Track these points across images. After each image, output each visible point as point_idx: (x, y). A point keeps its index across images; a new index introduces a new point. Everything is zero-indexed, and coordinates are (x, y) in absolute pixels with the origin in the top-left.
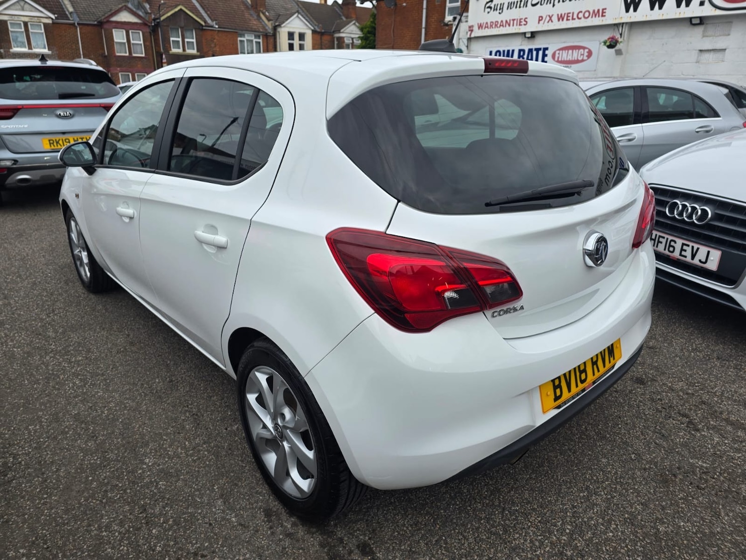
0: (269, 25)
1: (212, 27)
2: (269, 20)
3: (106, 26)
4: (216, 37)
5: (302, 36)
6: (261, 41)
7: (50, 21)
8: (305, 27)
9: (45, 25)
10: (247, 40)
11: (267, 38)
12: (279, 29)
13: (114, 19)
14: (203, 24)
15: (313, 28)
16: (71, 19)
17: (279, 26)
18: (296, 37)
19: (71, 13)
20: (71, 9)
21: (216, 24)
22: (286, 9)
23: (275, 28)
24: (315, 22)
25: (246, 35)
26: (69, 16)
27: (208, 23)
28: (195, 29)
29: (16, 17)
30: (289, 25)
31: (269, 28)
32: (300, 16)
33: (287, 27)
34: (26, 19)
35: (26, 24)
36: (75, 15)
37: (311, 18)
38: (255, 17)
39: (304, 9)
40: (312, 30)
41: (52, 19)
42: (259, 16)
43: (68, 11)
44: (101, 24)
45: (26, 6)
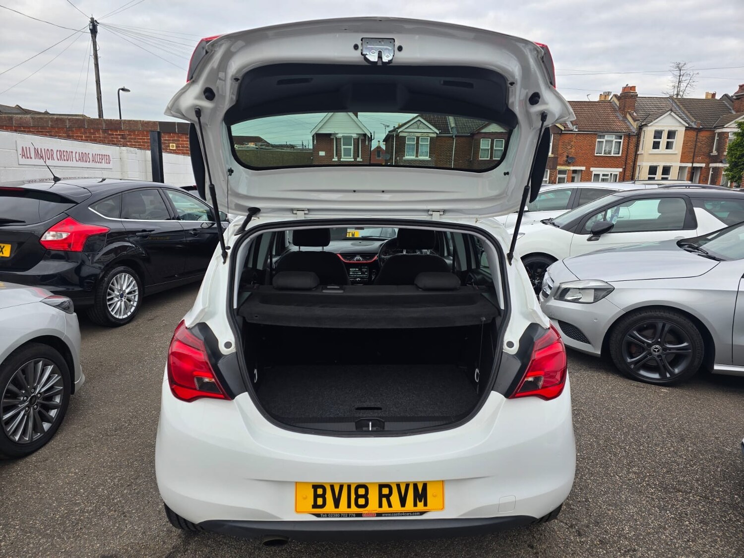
0: (634, 126)
1: (572, 131)
2: (635, 120)
3: (476, 137)
4: (574, 140)
5: (671, 134)
6: (622, 141)
7: (435, 135)
8: (678, 124)
9: (432, 138)
10: (606, 141)
11: (629, 138)
12: (645, 129)
13: (483, 131)
14: (563, 129)
15: (688, 125)
16: (451, 133)
17: (646, 125)
18: (665, 135)
19: (452, 128)
20: (453, 125)
21: (576, 128)
22: (659, 108)
23: (640, 128)
24: (693, 119)
25: (606, 136)
26: (450, 130)
27: (568, 128)
28: (554, 134)
29: (412, 133)
30: (657, 124)
31: (633, 127)
32: (673, 114)
33: (655, 126)
34: (419, 135)
35: (418, 138)
36: (455, 130)
37: (689, 114)
38: (621, 119)
39: (681, 106)
40: (686, 127)
41: (437, 134)
42: (625, 117)
43: (451, 126)
44: (473, 135)
45: (421, 125)
